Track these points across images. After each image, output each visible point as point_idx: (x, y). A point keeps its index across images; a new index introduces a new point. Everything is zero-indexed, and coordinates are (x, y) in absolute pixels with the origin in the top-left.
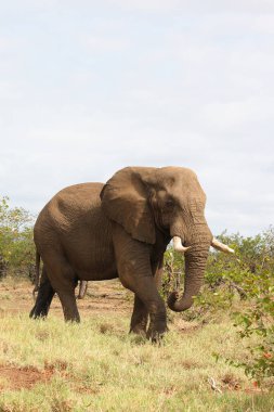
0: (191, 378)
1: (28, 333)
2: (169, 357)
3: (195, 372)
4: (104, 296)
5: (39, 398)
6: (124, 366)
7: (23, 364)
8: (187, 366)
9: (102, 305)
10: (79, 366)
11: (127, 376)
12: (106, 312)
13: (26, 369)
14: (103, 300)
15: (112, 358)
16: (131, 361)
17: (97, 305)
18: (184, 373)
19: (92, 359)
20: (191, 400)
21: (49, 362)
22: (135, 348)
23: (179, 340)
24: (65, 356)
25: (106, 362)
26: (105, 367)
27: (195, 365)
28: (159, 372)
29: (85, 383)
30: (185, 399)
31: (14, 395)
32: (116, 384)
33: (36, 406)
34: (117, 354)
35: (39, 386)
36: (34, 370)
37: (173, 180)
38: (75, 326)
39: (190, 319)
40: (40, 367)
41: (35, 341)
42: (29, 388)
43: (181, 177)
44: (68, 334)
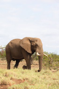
0: (54, 82)
1: (20, 72)
2: (50, 77)
3: (55, 81)
4: (36, 64)
5: (22, 86)
6: (40, 79)
7: (18, 79)
8: (54, 79)
9: (36, 66)
10: (30, 79)
11: (41, 81)
12: (37, 68)
13: (19, 80)
14: (36, 65)
15: (38, 77)
16: (42, 78)
17: (35, 66)
18: (53, 81)
19: (33, 78)
20: (54, 87)
21: (24, 78)
22: (43, 75)
23: (52, 74)
24: (28, 77)
25: (36, 78)
26: (36, 79)
27: (56, 79)
28: (48, 81)
29: (32, 83)
30: (53, 86)
31: (16, 85)
32: (38, 83)
33: (21, 88)
34: (39, 77)
35: (22, 83)
36: (21, 80)
37: (37, 41)
38: (30, 71)
39: (55, 69)
40: (22, 79)
41: (21, 74)
42: (19, 84)
43: (38, 40)
44: (28, 72)
